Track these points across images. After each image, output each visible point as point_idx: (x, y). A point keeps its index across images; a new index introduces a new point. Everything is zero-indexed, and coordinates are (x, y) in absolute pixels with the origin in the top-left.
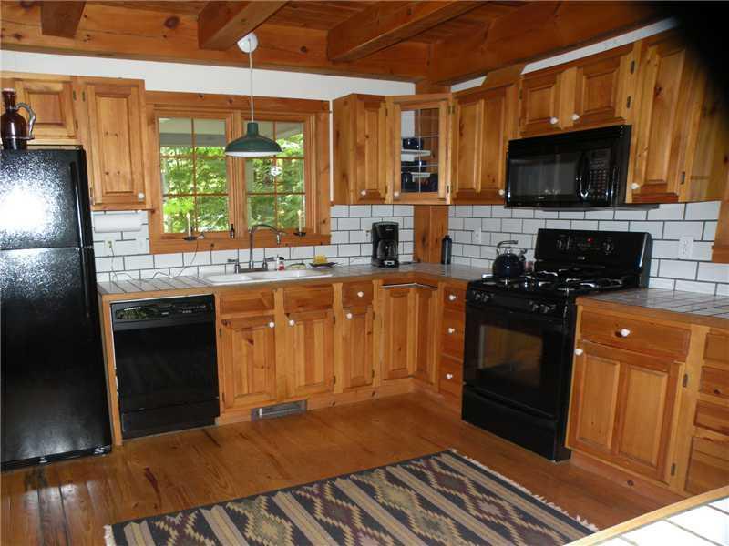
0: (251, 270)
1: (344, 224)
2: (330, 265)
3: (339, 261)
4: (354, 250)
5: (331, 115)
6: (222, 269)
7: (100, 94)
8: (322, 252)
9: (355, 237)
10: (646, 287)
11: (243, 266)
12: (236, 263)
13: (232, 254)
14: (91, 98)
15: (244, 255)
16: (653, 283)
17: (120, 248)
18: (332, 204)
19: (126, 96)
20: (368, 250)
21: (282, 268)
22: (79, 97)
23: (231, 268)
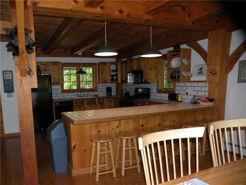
0: (81, 96)
1: (101, 87)
2: (97, 96)
3: (99, 95)
4: (103, 93)
5: (97, 66)
6: (75, 96)
7: (53, 64)
8: (96, 93)
9: (103, 90)
10: (150, 97)
11: (79, 96)
12: (78, 95)
13: (77, 93)
14: (51, 65)
15: (80, 94)
16: (151, 97)
17: (56, 92)
18: (98, 83)
19: (58, 64)
20: (106, 93)
21: (87, 96)
22: (49, 65)
23: (77, 96)
